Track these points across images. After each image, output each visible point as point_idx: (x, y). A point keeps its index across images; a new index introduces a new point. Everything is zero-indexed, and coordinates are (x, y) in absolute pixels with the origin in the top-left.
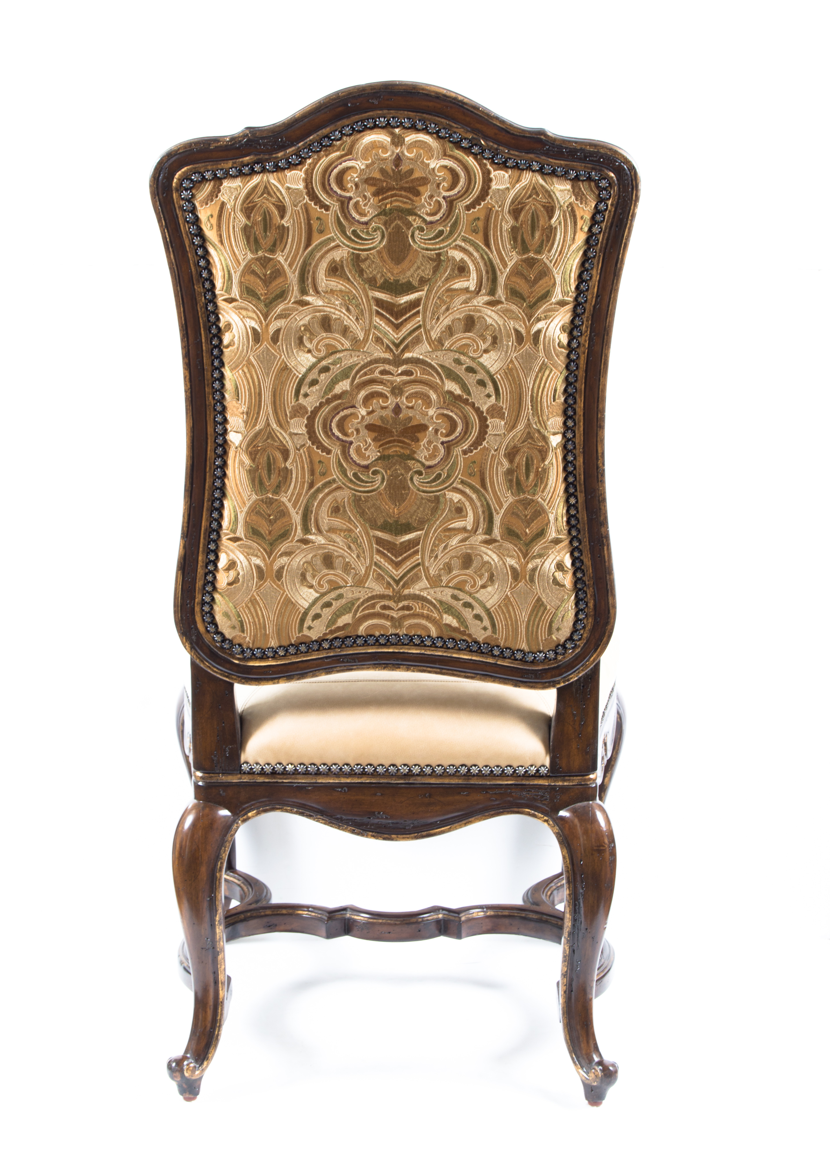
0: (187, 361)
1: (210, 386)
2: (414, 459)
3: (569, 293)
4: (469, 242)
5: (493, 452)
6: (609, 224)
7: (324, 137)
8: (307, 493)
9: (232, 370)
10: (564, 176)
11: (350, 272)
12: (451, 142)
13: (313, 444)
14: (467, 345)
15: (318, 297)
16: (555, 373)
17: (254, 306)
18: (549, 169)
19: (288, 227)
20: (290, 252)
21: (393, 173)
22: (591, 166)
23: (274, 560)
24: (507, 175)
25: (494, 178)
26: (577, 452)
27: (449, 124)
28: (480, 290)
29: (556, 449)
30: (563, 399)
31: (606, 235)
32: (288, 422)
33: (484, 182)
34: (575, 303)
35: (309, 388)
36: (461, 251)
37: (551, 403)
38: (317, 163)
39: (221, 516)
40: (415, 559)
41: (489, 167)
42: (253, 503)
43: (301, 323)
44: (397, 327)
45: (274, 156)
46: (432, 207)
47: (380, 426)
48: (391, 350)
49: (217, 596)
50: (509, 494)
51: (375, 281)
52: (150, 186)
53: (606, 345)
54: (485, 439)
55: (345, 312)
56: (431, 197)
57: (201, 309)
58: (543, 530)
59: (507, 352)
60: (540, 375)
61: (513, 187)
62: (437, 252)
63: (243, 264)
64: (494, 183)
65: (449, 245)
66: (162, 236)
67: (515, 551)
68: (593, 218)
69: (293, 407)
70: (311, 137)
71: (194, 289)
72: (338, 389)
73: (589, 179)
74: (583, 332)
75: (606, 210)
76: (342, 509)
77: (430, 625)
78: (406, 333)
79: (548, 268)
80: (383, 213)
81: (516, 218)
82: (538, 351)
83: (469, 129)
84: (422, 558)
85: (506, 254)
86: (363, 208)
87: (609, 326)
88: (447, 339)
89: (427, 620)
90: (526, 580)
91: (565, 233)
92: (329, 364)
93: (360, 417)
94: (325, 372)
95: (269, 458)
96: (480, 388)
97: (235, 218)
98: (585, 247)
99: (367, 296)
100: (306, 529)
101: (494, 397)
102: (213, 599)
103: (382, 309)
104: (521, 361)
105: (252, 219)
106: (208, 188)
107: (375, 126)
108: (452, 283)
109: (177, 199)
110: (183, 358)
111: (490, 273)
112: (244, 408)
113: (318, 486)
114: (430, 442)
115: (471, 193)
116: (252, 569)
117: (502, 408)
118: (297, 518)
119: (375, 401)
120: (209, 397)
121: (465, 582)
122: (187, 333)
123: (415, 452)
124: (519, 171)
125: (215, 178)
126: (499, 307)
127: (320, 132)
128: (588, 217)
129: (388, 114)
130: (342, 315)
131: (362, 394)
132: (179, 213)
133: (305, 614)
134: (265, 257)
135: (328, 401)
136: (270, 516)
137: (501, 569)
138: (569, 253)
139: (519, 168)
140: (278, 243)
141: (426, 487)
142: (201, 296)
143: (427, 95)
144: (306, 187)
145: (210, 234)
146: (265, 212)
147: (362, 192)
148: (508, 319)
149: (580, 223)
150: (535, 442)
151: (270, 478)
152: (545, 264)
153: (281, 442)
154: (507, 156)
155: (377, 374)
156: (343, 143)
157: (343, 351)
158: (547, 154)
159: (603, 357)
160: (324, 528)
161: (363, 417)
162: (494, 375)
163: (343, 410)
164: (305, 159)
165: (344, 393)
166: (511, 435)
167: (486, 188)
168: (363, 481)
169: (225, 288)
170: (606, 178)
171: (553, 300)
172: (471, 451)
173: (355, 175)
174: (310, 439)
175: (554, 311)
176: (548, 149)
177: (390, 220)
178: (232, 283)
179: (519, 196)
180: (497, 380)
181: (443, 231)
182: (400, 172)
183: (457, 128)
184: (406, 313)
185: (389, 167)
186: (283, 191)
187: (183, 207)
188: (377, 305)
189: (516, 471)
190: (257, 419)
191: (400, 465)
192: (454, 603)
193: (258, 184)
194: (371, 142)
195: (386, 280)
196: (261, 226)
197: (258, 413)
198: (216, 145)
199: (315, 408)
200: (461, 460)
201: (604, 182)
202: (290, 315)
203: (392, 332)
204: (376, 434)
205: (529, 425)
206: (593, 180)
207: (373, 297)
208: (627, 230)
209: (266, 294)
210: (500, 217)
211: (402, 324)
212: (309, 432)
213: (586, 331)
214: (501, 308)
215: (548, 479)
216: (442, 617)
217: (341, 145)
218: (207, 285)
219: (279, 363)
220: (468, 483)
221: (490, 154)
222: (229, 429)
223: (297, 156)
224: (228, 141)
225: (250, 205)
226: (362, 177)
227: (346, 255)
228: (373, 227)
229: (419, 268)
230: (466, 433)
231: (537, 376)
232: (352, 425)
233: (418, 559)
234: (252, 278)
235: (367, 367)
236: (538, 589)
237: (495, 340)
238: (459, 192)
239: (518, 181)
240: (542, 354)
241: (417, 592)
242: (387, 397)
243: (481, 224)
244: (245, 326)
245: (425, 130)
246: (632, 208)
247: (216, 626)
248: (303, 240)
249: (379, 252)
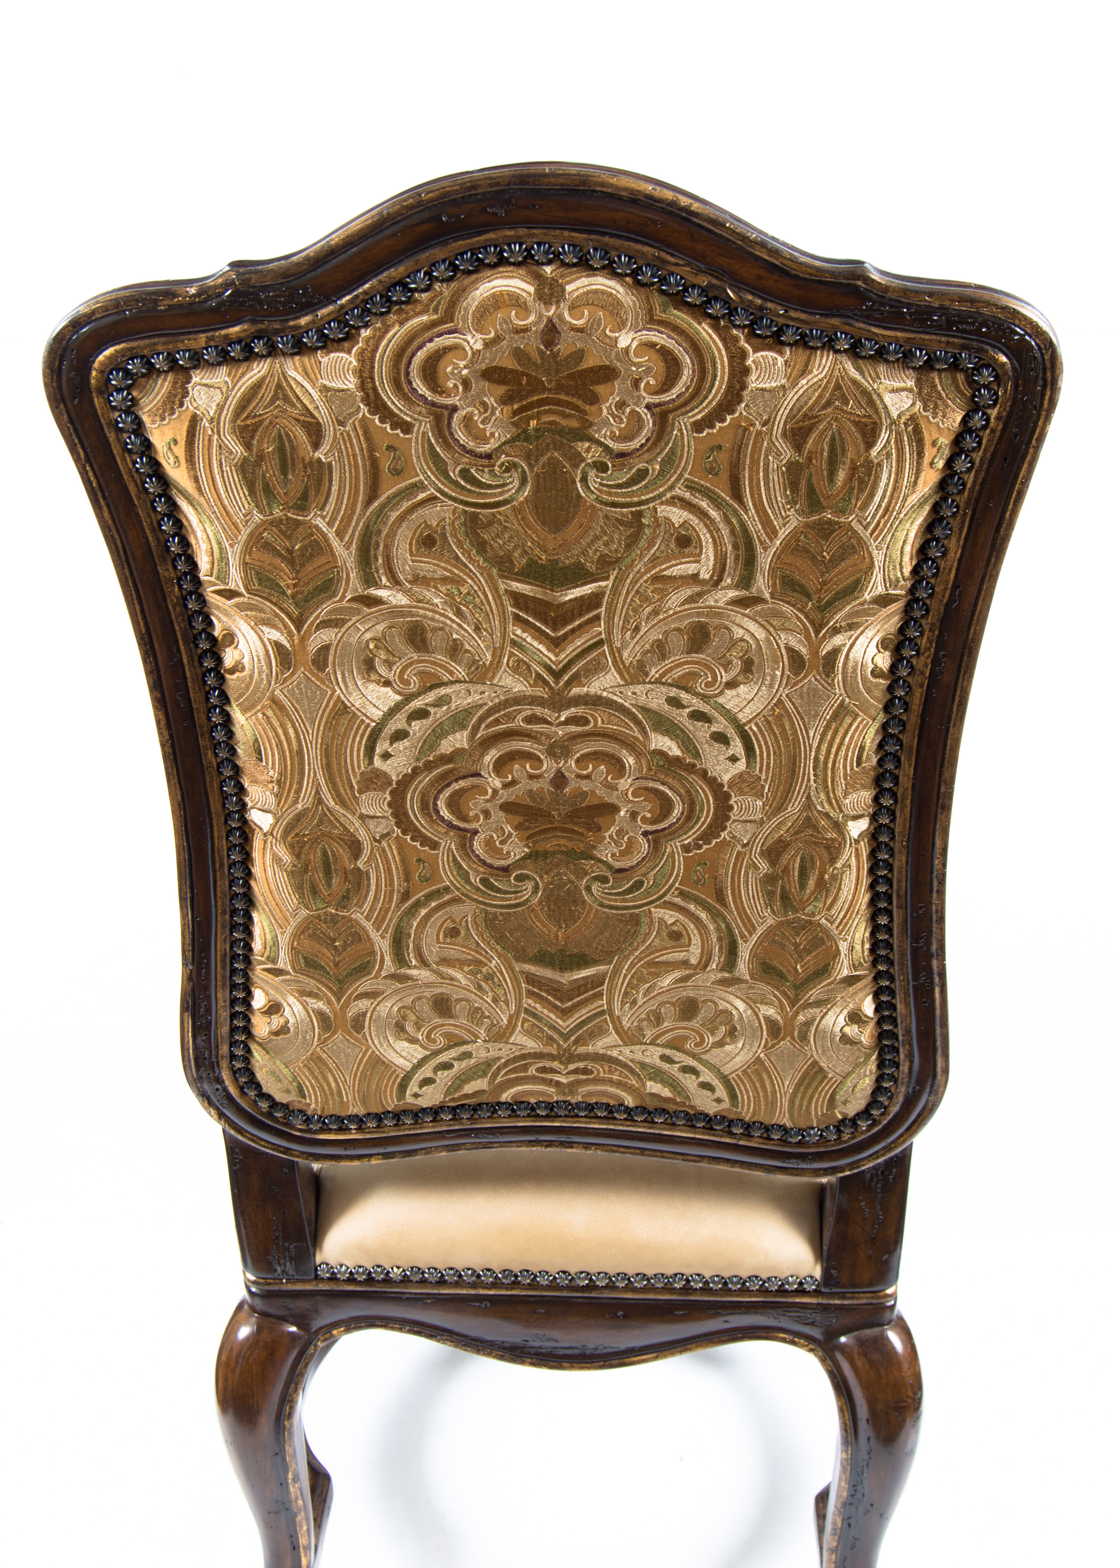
0: (159, 695)
1: (207, 736)
2: (592, 858)
3: (898, 581)
4: (700, 492)
5: (739, 848)
6: (988, 455)
7: (394, 285)
8: (398, 907)
9: (244, 711)
10: (905, 359)
11: (460, 545)
12: (663, 292)
13: (404, 832)
14: (693, 675)
15: (398, 591)
16: (863, 720)
17: (275, 604)
18: (871, 349)
19: (330, 464)
20: (337, 510)
21: (542, 359)
22: (961, 341)
23: (347, 1004)
24: (780, 361)
25: (753, 367)
26: (897, 846)
27: (658, 258)
28: (720, 579)
29: (857, 841)
30: (874, 760)
31: (983, 474)
32: (355, 797)
33: (732, 375)
34: (910, 597)
35: (391, 744)
36: (682, 508)
37: (852, 769)
38: (381, 338)
39: (250, 934)
40: (595, 1005)
41: (743, 343)
42: (302, 922)
43: (368, 636)
44: (556, 644)
45: (292, 323)
46: (623, 426)
47: (527, 807)
48: (545, 682)
49: (254, 1047)
50: (767, 913)
51: (511, 562)
52: (46, 385)
53: (965, 672)
54: (724, 828)
55: (454, 618)
56: (621, 405)
57: (175, 609)
58: (828, 965)
59: (771, 686)
60: (834, 725)
61: (794, 384)
62: (634, 509)
63: (245, 533)
64: (753, 377)
65: (659, 496)
66: (82, 478)
67: (775, 996)
68: (958, 441)
69: (362, 774)
70: (367, 286)
71: (158, 572)
72: (447, 746)
73: (955, 366)
74: (922, 650)
75: (985, 427)
76: (463, 932)
77: (623, 1094)
78: (574, 654)
79: (859, 539)
80: (522, 436)
81: (798, 447)
82: (832, 685)
83: (703, 266)
84: (609, 1003)
85: (775, 514)
86: (481, 426)
87: (973, 640)
88: (654, 664)
89: (618, 1088)
90: (793, 1038)
91: (897, 474)
92: (427, 704)
93: (490, 791)
94: (418, 719)
95: (325, 854)
96: (717, 745)
97: (220, 446)
98: (936, 498)
99: (495, 589)
100: (400, 958)
101: (744, 760)
102: (249, 1051)
103: (527, 612)
104: (797, 702)
105: (255, 449)
106: (163, 386)
107: (502, 261)
108: (664, 567)
109: (102, 408)
110: (151, 691)
111: (742, 548)
112: (274, 774)
113: (417, 897)
114: (620, 833)
115: (706, 398)
116: (309, 1016)
117: (760, 778)
118: (382, 944)
119: (516, 766)
120: (206, 755)
121: (686, 1038)
122: (153, 647)
123: (594, 847)
124: (808, 352)
125: (173, 365)
126: (759, 608)
127: (385, 274)
128: (945, 441)
129: (528, 236)
130: (448, 622)
131: (491, 757)
132: (111, 437)
133: (408, 1077)
134: (288, 518)
135: (429, 766)
136: (334, 940)
137: (749, 1021)
138: (904, 512)
139: (806, 346)
140: (312, 493)
141: (616, 901)
142: (172, 584)
143: (611, 196)
144: (362, 387)
145: (178, 474)
146: (280, 436)
147: (478, 395)
148: (776, 630)
149: (929, 453)
150: (820, 833)
151: (329, 885)
152: (855, 532)
153: (345, 828)
154: (781, 321)
155: (519, 722)
156: (436, 296)
157: (452, 683)
158: (867, 318)
159: (958, 693)
160: (431, 959)
161: (495, 792)
162: (745, 724)
163: (456, 780)
164: (358, 329)
165: (458, 753)
166: (775, 821)
167: (738, 387)
168: (498, 890)
169: (215, 572)
170: (991, 365)
171: (867, 596)
172: (699, 847)
173: (462, 364)
174: (398, 824)
175: (869, 615)
176: (870, 309)
177: (537, 449)
178: (227, 564)
179: (806, 403)
180: (751, 733)
181: (647, 470)
182: (555, 355)
183: (677, 264)
184: (573, 620)
185: (533, 344)
186: (316, 395)
187: (118, 423)
188: (516, 605)
189: (783, 879)
190: (298, 792)
191: (567, 867)
192: (666, 1066)
193: (263, 379)
194: (494, 295)
195: (531, 560)
196: (275, 463)
197: (300, 783)
198: (170, 303)
199: (405, 775)
200: (680, 861)
201: (985, 373)
202: (344, 621)
203: (546, 652)
204: (521, 819)
205: (809, 806)
206: (962, 370)
207: (506, 590)
208: (1026, 465)
209: (295, 586)
210: (765, 444)
211: (565, 637)
212: (395, 815)
213: (929, 649)
214: (763, 609)
215: (840, 889)
216: (644, 1085)
217: (432, 300)
218: (181, 566)
219: (332, 703)
220: (693, 895)
221: (746, 319)
222: (250, 804)
223: (339, 322)
224: (193, 295)
225: (249, 422)
226: (477, 367)
227: (449, 516)
228: (503, 464)
229: (597, 538)
230: (689, 818)
231: (827, 727)
232: (475, 804)
233: (602, 1005)
234: (267, 558)
235: (499, 711)
236: (813, 1050)
237: (748, 666)
238: (678, 396)
239: (804, 372)
240: (839, 690)
241: (601, 1051)
242: (538, 759)
243: (723, 459)
244: (262, 641)
245: (610, 270)
246: (1040, 423)
247: (258, 1086)
248: (362, 487)
249: (517, 511)
